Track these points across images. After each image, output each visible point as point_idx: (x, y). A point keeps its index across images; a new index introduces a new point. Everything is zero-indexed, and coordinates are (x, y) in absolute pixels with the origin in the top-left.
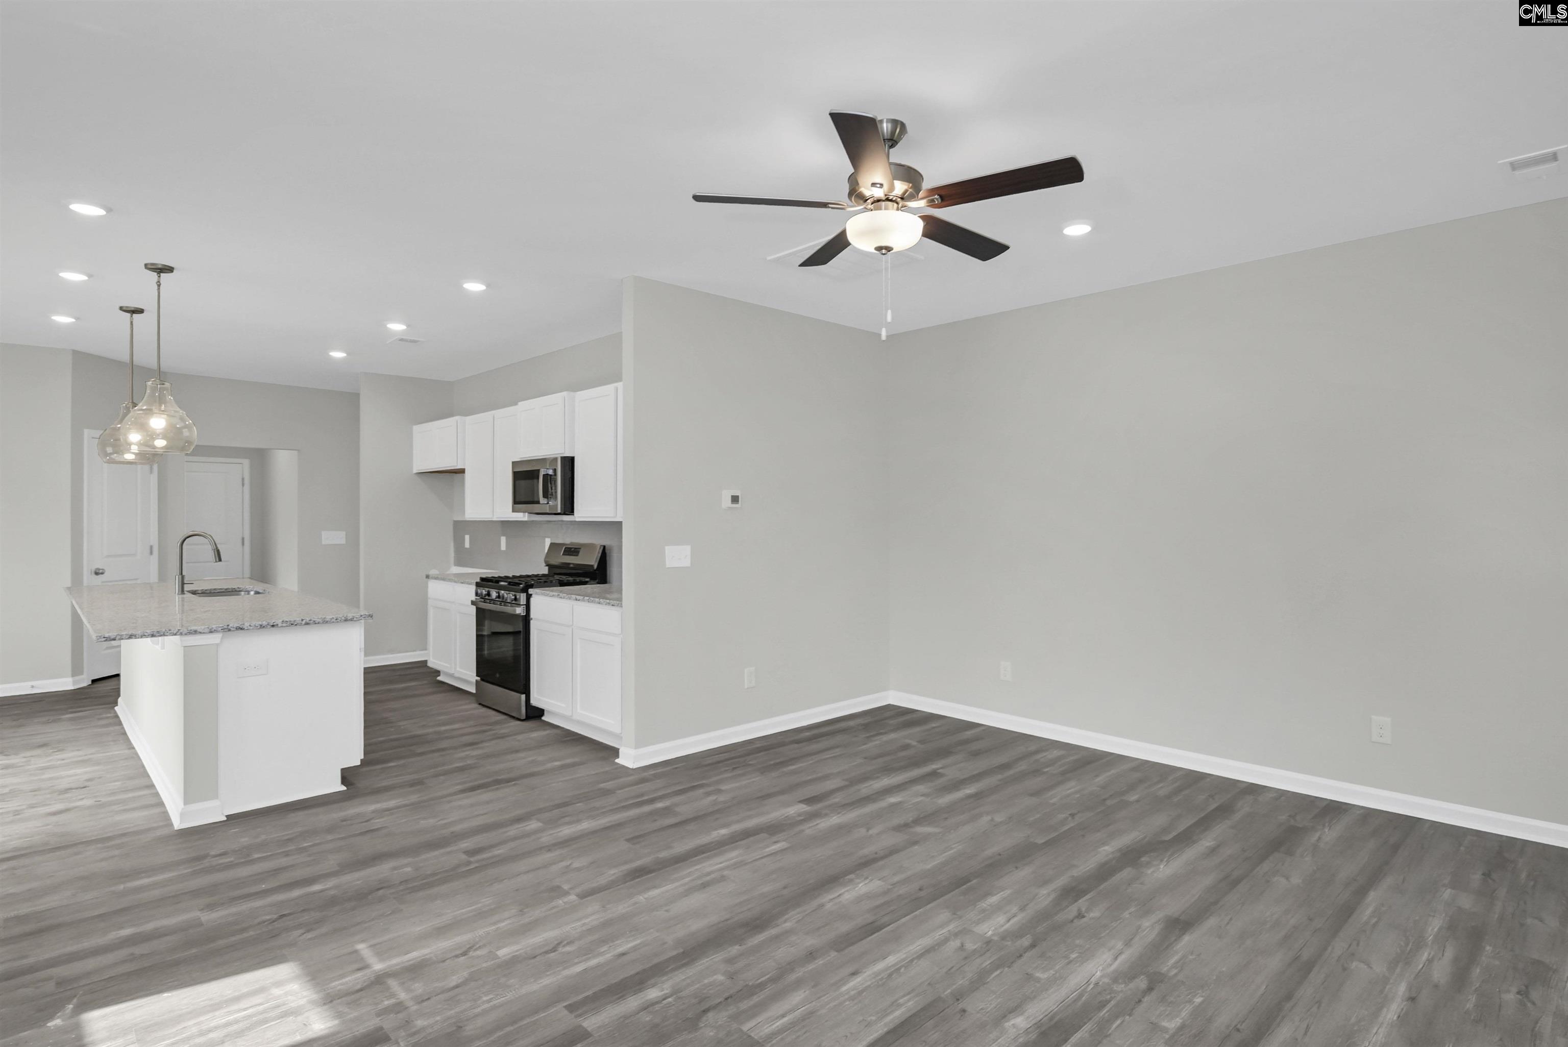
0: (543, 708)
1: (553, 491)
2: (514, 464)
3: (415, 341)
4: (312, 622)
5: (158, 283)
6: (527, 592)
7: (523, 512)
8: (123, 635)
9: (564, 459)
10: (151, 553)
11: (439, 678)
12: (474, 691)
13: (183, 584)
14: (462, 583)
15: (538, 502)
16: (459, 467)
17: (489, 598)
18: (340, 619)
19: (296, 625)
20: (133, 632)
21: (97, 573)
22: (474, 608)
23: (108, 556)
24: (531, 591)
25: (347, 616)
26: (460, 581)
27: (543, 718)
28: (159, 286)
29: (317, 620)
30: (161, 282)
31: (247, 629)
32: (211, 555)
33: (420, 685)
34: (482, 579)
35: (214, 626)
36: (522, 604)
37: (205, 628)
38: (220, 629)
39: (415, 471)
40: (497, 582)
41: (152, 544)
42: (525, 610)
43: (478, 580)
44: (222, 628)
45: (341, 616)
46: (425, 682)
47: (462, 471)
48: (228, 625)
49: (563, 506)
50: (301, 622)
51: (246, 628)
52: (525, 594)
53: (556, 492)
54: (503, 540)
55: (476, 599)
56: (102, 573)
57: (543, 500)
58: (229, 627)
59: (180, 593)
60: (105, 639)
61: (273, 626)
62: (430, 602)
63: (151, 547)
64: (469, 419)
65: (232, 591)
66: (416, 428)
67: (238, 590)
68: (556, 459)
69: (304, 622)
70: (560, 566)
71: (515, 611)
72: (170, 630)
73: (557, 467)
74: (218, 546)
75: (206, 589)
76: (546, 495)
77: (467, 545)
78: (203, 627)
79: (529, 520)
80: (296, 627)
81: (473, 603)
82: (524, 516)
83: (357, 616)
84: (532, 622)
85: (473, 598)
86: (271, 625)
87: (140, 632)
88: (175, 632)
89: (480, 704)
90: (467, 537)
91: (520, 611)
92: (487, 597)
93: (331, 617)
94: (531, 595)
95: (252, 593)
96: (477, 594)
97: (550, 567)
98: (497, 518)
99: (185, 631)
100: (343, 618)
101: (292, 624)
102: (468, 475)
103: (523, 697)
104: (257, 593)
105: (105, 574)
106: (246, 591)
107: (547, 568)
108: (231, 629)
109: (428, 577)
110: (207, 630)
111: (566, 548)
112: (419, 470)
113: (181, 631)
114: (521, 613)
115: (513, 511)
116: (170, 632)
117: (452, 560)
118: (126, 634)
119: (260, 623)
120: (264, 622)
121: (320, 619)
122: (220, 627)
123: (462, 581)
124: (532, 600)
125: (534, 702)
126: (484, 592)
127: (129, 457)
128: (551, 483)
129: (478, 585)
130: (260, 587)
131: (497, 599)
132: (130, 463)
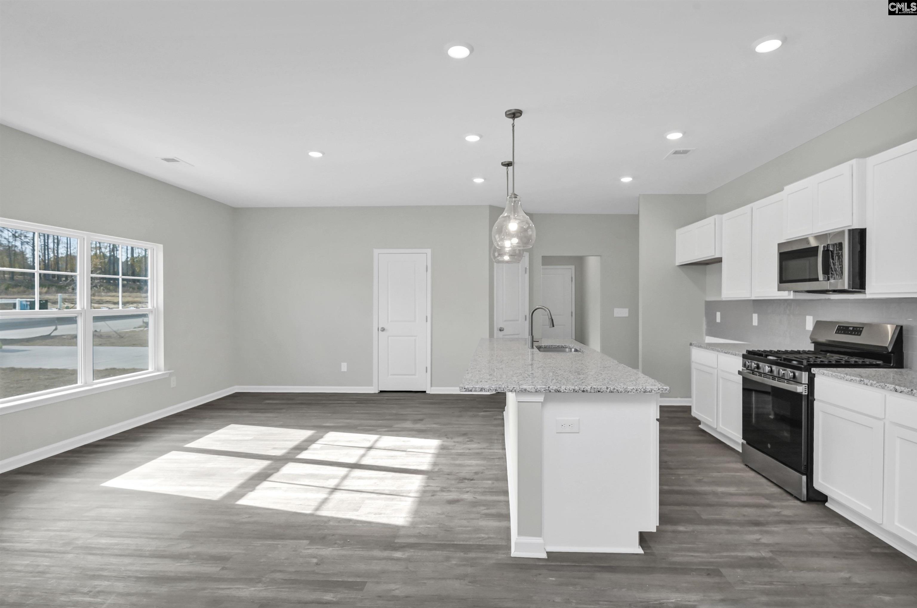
0: (827, 495)
1: (836, 267)
2: (780, 245)
3: (685, 152)
4: (615, 391)
5: (513, 125)
6: (810, 371)
7: (788, 291)
8: (476, 388)
9: (852, 232)
10: (526, 320)
11: (700, 426)
12: (741, 451)
13: (533, 341)
14: (726, 353)
15: (817, 280)
16: (717, 256)
17: (758, 371)
18: (639, 390)
19: (602, 392)
20: (483, 386)
21: (500, 330)
22: (740, 378)
23: (506, 321)
24: (814, 370)
25: (646, 388)
26: (723, 351)
27: (827, 504)
28: (513, 127)
29: (620, 390)
30: (515, 124)
31: (564, 392)
32: (548, 322)
33: (686, 430)
34: (749, 352)
35: (538, 387)
36: (803, 383)
37: (532, 388)
38: (543, 390)
39: (677, 264)
40: (767, 356)
41: (526, 314)
42: (807, 389)
43: (745, 353)
44: (544, 389)
45: (641, 387)
46: (689, 428)
47: (719, 260)
48: (549, 387)
49: (851, 283)
50: (606, 389)
51: (562, 391)
52: (807, 373)
53: (842, 268)
54: (755, 317)
55: (742, 369)
56: (503, 330)
57: (821, 276)
58: (550, 389)
59: (531, 348)
60: (465, 390)
61: (583, 391)
62: (693, 366)
63: (526, 316)
64: (725, 216)
65: (561, 348)
66: (679, 232)
67: (565, 347)
68: (843, 232)
69: (608, 390)
70: (827, 344)
71: (796, 389)
72: (508, 387)
73: (844, 241)
74: (552, 316)
75: (547, 345)
76: (827, 271)
77: (718, 320)
78: (531, 387)
79: (794, 298)
80: (601, 393)
81: (740, 373)
82: (789, 295)
83: (655, 389)
84: (816, 403)
85: (741, 368)
86: (582, 390)
87: (487, 386)
88: (511, 389)
89: (746, 465)
90: (718, 314)
91: (801, 389)
92: (756, 370)
93: (632, 388)
94: (814, 374)
95: (573, 350)
96: (744, 365)
97: (817, 344)
98: (756, 297)
99: (518, 389)
100: (642, 390)
101: (598, 391)
102: (725, 264)
103: (804, 478)
104: (576, 350)
105: (505, 330)
106: (569, 348)
107: (813, 345)
108: (551, 390)
109: (691, 344)
110: (533, 390)
111: (839, 326)
112: (681, 263)
113: (515, 388)
114: (802, 392)
115: (779, 289)
116: (508, 388)
117: (704, 331)
118: (478, 387)
119: (573, 387)
120: (577, 387)
121: (622, 389)
122: (543, 388)
123: (726, 352)
124: (816, 380)
125: (817, 485)
126: (754, 365)
127: (506, 258)
128: (833, 259)
129: (744, 356)
130: (578, 346)
131: (769, 374)
132: (507, 262)
